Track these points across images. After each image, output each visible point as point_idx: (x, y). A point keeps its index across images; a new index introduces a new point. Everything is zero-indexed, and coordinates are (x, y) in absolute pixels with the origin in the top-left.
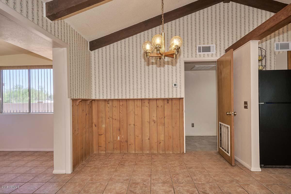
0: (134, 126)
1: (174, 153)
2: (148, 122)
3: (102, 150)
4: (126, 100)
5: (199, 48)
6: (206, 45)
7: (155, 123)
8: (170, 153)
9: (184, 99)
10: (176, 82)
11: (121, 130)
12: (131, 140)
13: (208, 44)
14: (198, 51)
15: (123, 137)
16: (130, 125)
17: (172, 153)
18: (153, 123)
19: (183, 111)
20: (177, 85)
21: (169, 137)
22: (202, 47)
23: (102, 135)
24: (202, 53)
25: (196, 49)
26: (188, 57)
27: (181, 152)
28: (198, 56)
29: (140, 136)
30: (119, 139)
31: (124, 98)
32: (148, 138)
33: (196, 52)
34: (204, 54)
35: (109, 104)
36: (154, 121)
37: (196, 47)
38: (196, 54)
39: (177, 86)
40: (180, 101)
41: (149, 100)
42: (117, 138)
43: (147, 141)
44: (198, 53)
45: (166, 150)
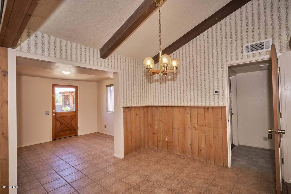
0: (177, 130)
1: (216, 165)
2: (189, 128)
3: (155, 146)
4: (172, 107)
5: (247, 47)
6: (257, 42)
7: (195, 129)
8: (212, 163)
9: (227, 107)
10: (218, 89)
11: (168, 132)
12: (176, 143)
13: (259, 40)
14: (244, 51)
15: (169, 138)
16: (175, 129)
17: (214, 163)
18: (194, 129)
19: (226, 120)
20: (218, 92)
21: (211, 147)
22: (251, 45)
23: (155, 134)
24: (251, 53)
25: (242, 50)
26: (231, 60)
27: (225, 165)
28: (245, 57)
29: (183, 140)
30: (166, 139)
31: (170, 105)
32: (189, 143)
33: (242, 53)
34: (254, 54)
35: (159, 109)
36: (195, 127)
37: (242, 47)
38: (242, 56)
39: (218, 94)
40: (222, 109)
41: (191, 107)
42: (165, 139)
43: (189, 146)
44: (245, 53)
45: (207, 159)
